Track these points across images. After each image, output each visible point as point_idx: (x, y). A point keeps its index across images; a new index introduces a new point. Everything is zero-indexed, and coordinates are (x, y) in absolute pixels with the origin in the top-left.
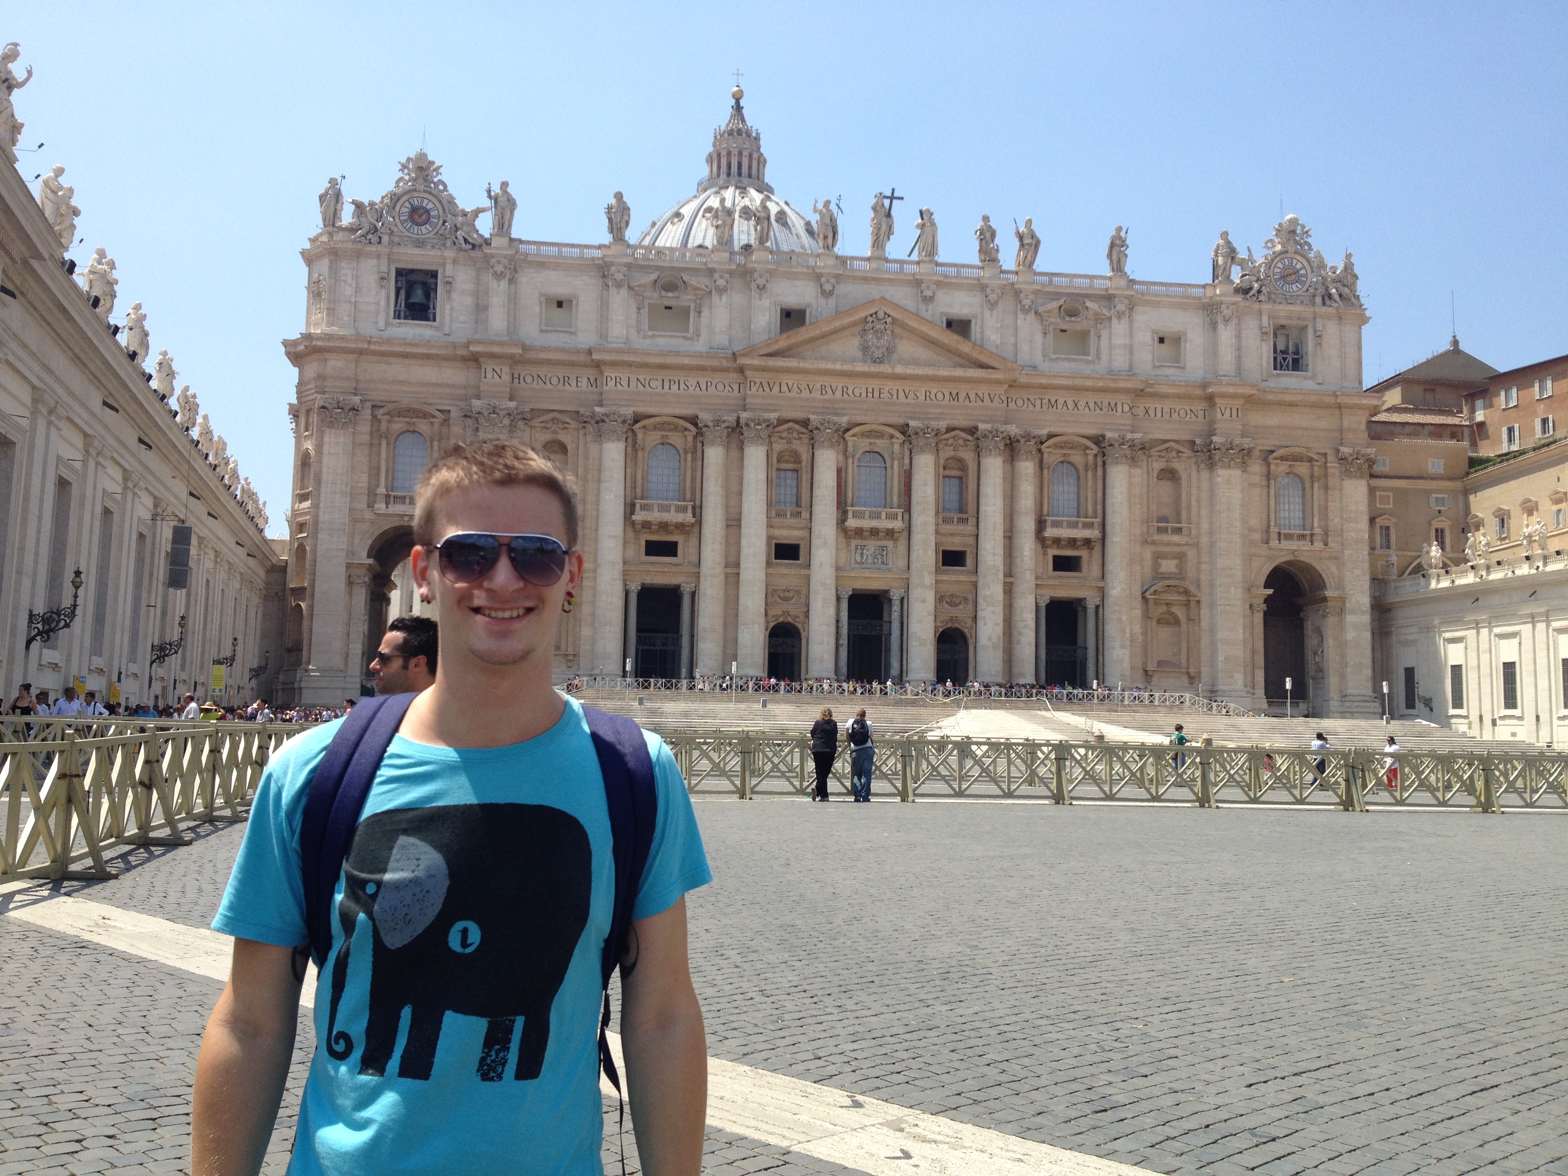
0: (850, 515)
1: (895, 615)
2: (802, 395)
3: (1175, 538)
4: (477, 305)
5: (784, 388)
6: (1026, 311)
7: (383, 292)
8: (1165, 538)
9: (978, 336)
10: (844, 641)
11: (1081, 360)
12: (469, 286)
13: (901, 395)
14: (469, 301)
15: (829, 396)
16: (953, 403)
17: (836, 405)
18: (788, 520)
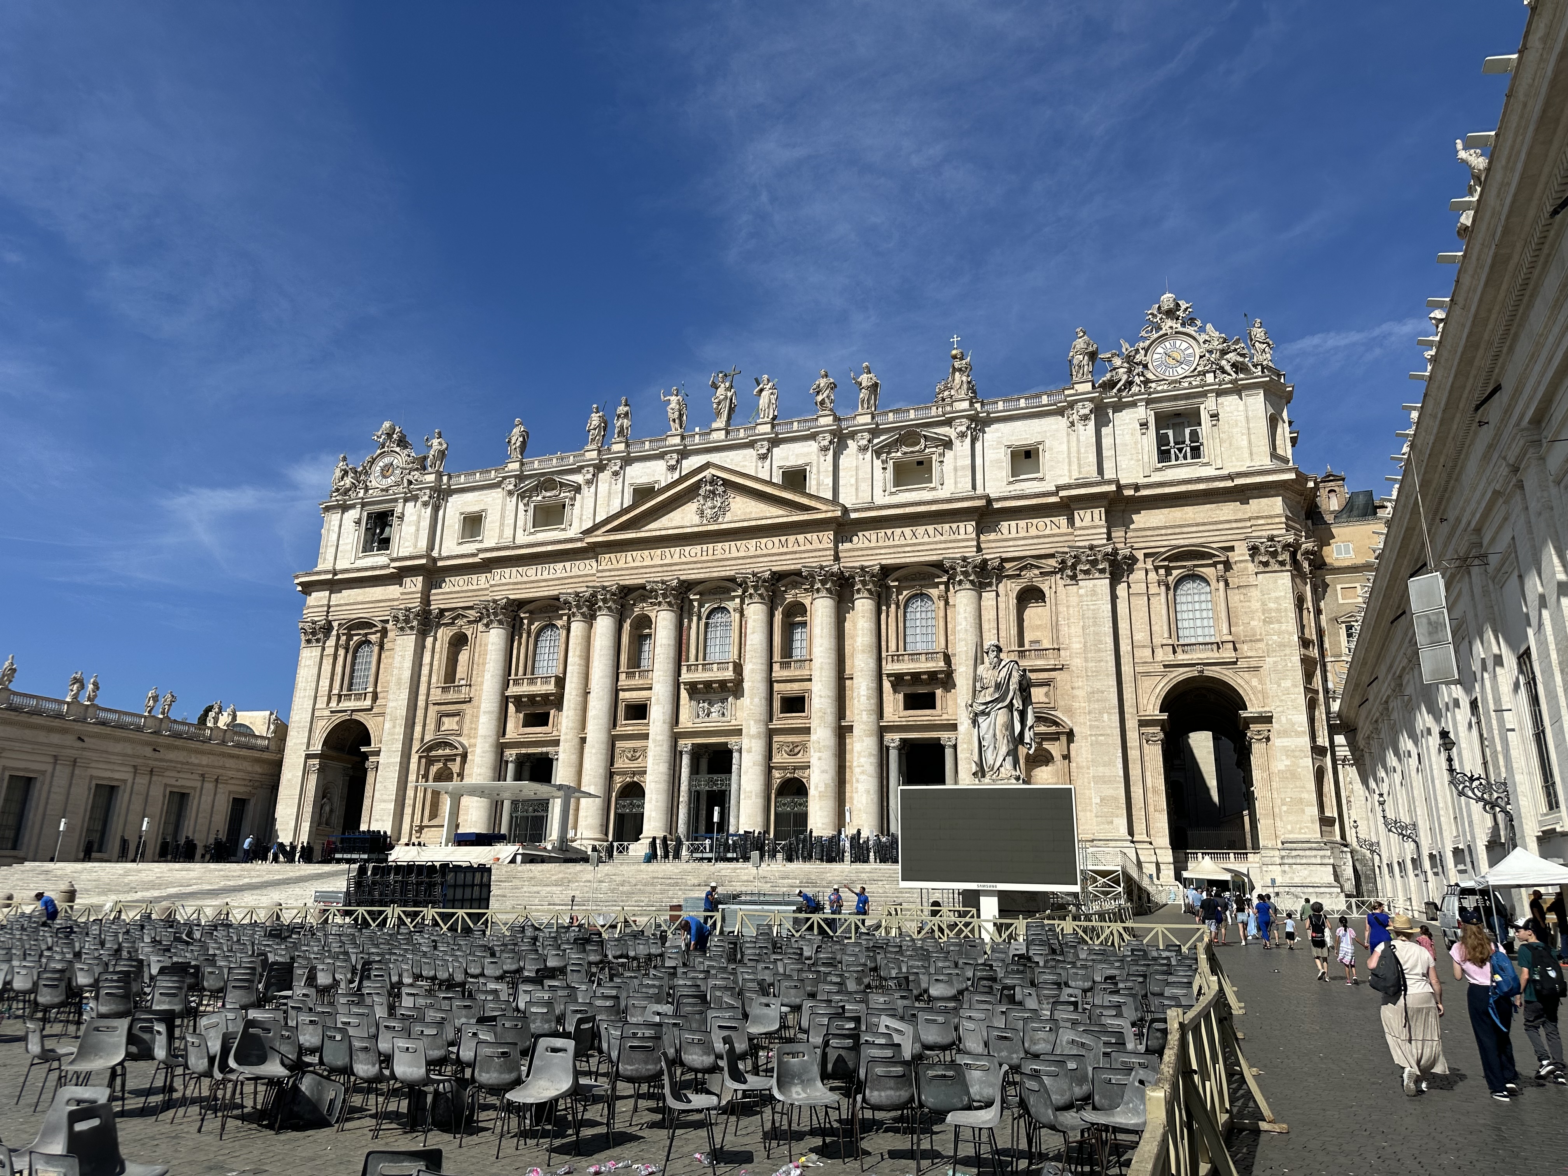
0: (684, 670)
1: (734, 768)
2: (645, 564)
4: (417, 531)
5: (629, 559)
6: (863, 449)
7: (357, 532)
9: (814, 482)
10: (684, 797)
11: (924, 489)
12: (415, 518)
13: (734, 549)
14: (413, 529)
15: (668, 561)
16: (782, 550)
17: (673, 568)
18: (637, 681)
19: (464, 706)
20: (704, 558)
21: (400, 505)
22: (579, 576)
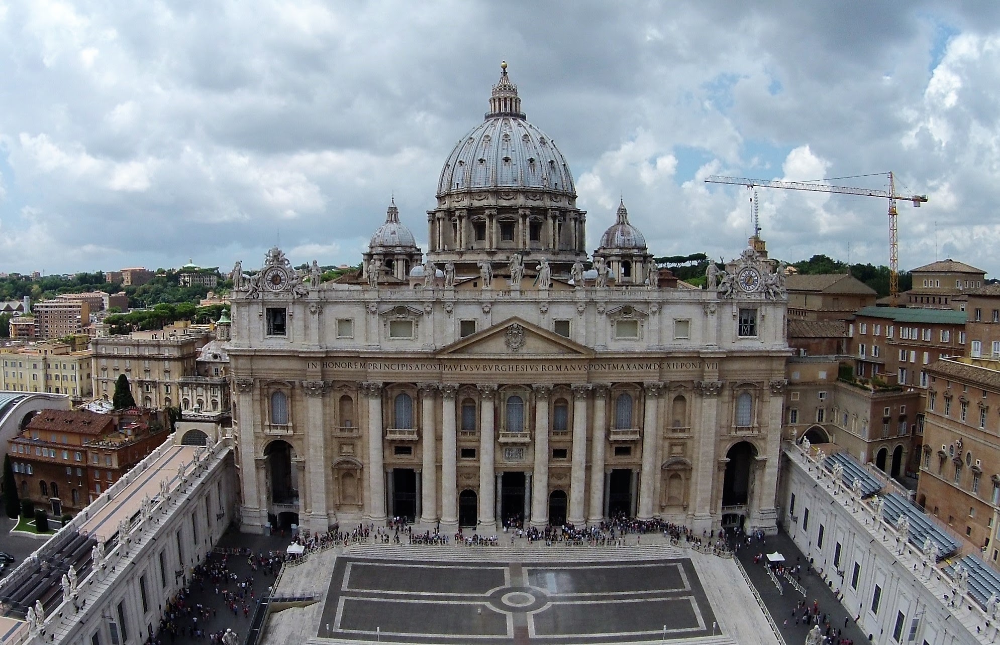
0: (501, 436)
1: (527, 485)
2: (473, 372)
3: (681, 435)
4: (305, 326)
5: (463, 368)
6: (601, 313)
7: (261, 322)
8: (676, 435)
9: (573, 330)
10: (500, 499)
11: (632, 340)
12: (301, 316)
13: (529, 368)
14: (301, 323)
15: (488, 371)
16: (558, 372)
17: (492, 377)
18: (469, 437)
19: (356, 441)
20: (511, 372)
21: (291, 307)
22: (428, 373)
